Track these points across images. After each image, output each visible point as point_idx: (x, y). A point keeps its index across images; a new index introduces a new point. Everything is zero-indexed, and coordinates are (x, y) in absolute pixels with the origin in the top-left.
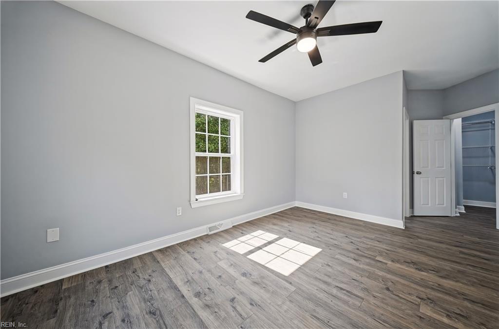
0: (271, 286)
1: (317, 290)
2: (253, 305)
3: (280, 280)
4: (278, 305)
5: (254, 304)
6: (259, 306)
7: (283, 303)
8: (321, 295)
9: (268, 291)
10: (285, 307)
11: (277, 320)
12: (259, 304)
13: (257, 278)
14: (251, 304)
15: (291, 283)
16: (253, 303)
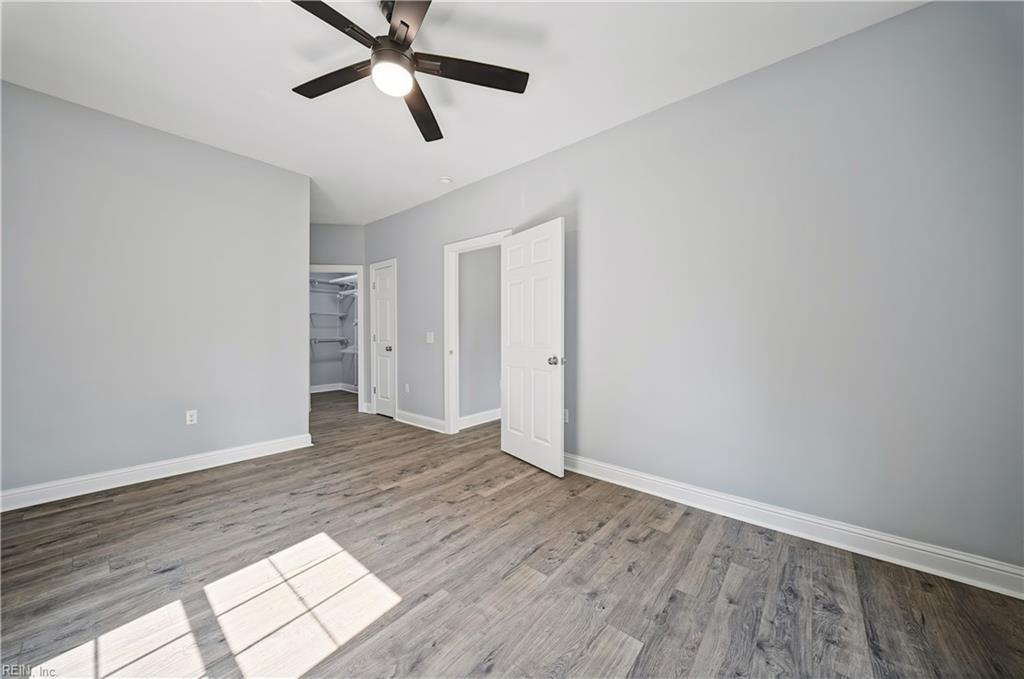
0: (432, 632)
1: (447, 563)
2: (492, 665)
3: (411, 612)
4: (487, 620)
5: (489, 664)
6: (491, 654)
7: (481, 612)
8: (462, 560)
9: (447, 639)
10: (491, 610)
11: (519, 623)
12: (486, 655)
13: (397, 663)
14: (489, 670)
15: (426, 596)
16: (485, 667)
